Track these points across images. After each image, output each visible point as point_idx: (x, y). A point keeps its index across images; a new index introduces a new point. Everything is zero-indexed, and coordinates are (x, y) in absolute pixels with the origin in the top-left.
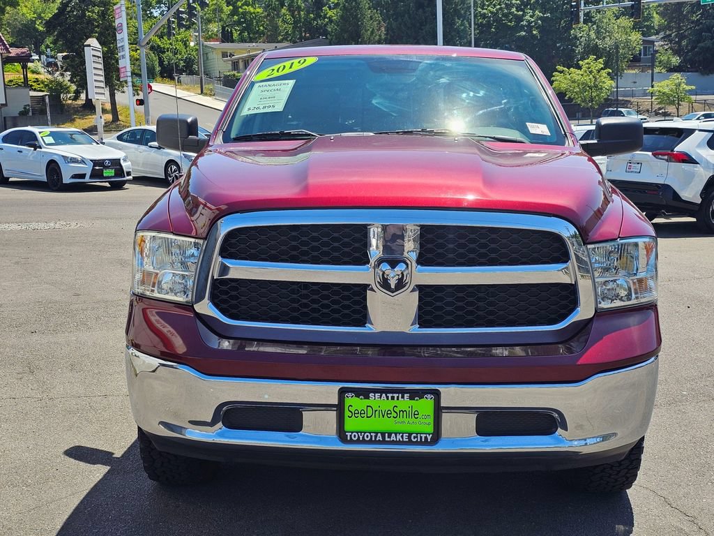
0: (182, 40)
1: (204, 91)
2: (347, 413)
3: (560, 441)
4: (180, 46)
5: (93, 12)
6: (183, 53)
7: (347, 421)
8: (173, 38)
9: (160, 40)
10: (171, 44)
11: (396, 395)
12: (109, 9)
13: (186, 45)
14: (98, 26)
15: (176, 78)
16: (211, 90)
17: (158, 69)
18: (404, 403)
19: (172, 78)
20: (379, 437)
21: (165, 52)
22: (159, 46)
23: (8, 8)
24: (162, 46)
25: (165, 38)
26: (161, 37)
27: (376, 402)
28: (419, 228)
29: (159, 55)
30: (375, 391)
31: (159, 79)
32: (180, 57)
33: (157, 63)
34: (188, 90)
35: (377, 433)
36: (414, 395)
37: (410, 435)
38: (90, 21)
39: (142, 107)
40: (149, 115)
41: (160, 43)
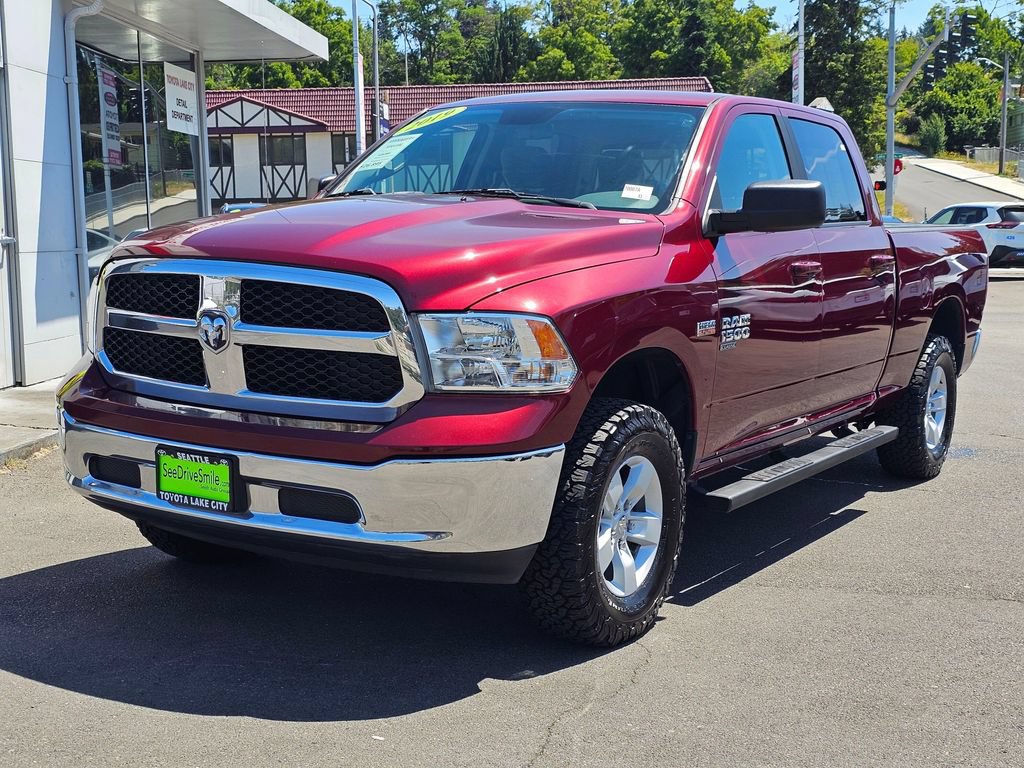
0: (985, 96)
1: (1005, 169)
2: (163, 472)
3: (357, 532)
4: (981, 105)
5: (838, 60)
6: (985, 115)
7: (163, 478)
8: (972, 93)
9: (952, 97)
10: (968, 102)
11: (198, 457)
12: (861, 56)
13: (990, 103)
14: (844, 81)
15: (968, 151)
16: (1015, 168)
17: (943, 138)
18: (206, 466)
19: (963, 153)
20: (186, 501)
21: (956, 114)
22: (949, 105)
23: (746, 61)
24: (954, 106)
25: (960, 94)
26: (953, 92)
27: (183, 461)
28: (240, 282)
29: (946, 119)
30: (182, 450)
31: (943, 153)
32: (978, 120)
33: (942, 130)
34: (981, 169)
35: (184, 496)
36: (214, 459)
37: (210, 501)
38: (834, 73)
39: (883, 192)
40: (891, 204)
41: (950, 101)
